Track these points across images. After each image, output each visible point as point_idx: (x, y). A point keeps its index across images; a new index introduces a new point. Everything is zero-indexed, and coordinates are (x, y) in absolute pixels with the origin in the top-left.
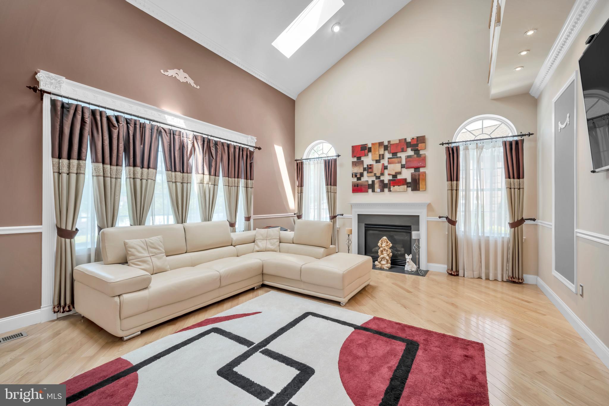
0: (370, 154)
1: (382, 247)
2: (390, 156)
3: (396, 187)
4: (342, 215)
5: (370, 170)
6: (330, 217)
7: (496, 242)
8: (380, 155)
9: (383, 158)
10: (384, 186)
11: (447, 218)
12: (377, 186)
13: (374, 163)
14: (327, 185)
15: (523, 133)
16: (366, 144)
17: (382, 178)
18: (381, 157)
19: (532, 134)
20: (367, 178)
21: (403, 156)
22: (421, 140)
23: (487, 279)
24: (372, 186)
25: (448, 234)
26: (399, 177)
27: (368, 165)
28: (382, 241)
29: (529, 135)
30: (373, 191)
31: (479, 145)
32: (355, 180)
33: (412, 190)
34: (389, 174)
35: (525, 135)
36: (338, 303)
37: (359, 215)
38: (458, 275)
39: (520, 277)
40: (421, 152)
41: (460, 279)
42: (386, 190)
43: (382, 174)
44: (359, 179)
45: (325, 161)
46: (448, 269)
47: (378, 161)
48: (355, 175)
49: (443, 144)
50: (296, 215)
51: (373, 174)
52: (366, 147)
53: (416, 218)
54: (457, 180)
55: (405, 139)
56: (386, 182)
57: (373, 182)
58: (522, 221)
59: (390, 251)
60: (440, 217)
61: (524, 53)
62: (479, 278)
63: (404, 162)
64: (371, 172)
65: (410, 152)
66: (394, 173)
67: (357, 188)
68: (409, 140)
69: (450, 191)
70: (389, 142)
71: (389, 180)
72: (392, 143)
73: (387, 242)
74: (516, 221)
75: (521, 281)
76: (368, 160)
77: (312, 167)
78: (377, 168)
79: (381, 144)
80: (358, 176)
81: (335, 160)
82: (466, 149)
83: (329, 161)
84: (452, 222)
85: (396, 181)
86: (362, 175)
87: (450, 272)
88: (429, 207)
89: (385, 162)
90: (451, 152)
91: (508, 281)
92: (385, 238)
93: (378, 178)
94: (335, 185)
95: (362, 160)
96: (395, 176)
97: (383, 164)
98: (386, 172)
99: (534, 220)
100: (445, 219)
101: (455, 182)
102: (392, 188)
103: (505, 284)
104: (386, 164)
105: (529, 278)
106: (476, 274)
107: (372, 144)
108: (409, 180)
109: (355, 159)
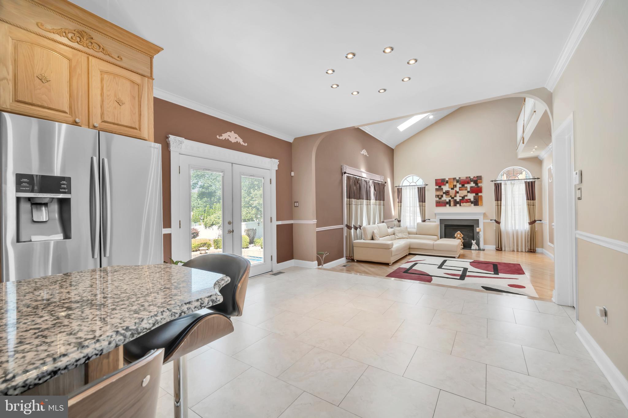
0: (447, 185)
1: (457, 237)
2: (461, 186)
3: (464, 204)
4: (430, 220)
5: (447, 194)
6: (422, 221)
7: (522, 232)
8: (454, 185)
9: (456, 187)
10: (456, 203)
11: (495, 220)
12: (452, 203)
13: (450, 189)
14: (419, 202)
15: (535, 178)
16: (445, 179)
17: (455, 198)
18: (455, 186)
19: (539, 178)
20: (445, 198)
21: (468, 186)
22: (480, 178)
23: (518, 251)
24: (449, 203)
25: (496, 229)
26: (466, 198)
27: (446, 191)
28: (457, 234)
29: (538, 178)
30: (450, 206)
31: (512, 182)
32: (438, 199)
33: (474, 205)
34: (460, 196)
35: (536, 179)
36: (454, 257)
37: (440, 219)
38: (502, 250)
39: (534, 249)
40: (479, 185)
41: (503, 252)
42: (458, 205)
43: (455, 196)
44: (440, 199)
45: (418, 188)
46: (496, 247)
47: (452, 189)
48: (437, 196)
49: (492, 181)
50: (397, 220)
51: (449, 196)
52: (445, 180)
53: (477, 221)
54: (501, 200)
55: (470, 177)
56: (458, 200)
57: (450, 200)
58: (535, 221)
59: (462, 239)
60: (491, 220)
61: (536, 147)
62: (513, 251)
63: (469, 190)
64: (448, 195)
65: (472, 184)
66: (463, 196)
67: (440, 204)
68: (472, 177)
69: (497, 206)
70: (460, 178)
71: (460, 200)
72: (461, 179)
73: (460, 234)
74: (532, 221)
75: (534, 251)
76: (446, 188)
77: (408, 190)
78: (452, 193)
79: (454, 179)
80: (440, 197)
81: (425, 187)
82: (506, 184)
83: (421, 188)
84: (498, 223)
85: (464, 200)
86: (442, 196)
87: (498, 249)
88: (485, 215)
89: (457, 189)
90: (497, 186)
91: (528, 252)
92: (459, 232)
93: (453, 198)
94: (425, 202)
95: (442, 187)
96: (463, 197)
97: (456, 190)
98: (458, 195)
99: (541, 221)
100: (494, 221)
101: (499, 202)
102: (462, 204)
103: (527, 254)
104: (458, 190)
105: (538, 250)
106: (511, 249)
107: (449, 179)
108: (472, 200)
109: (437, 187)
